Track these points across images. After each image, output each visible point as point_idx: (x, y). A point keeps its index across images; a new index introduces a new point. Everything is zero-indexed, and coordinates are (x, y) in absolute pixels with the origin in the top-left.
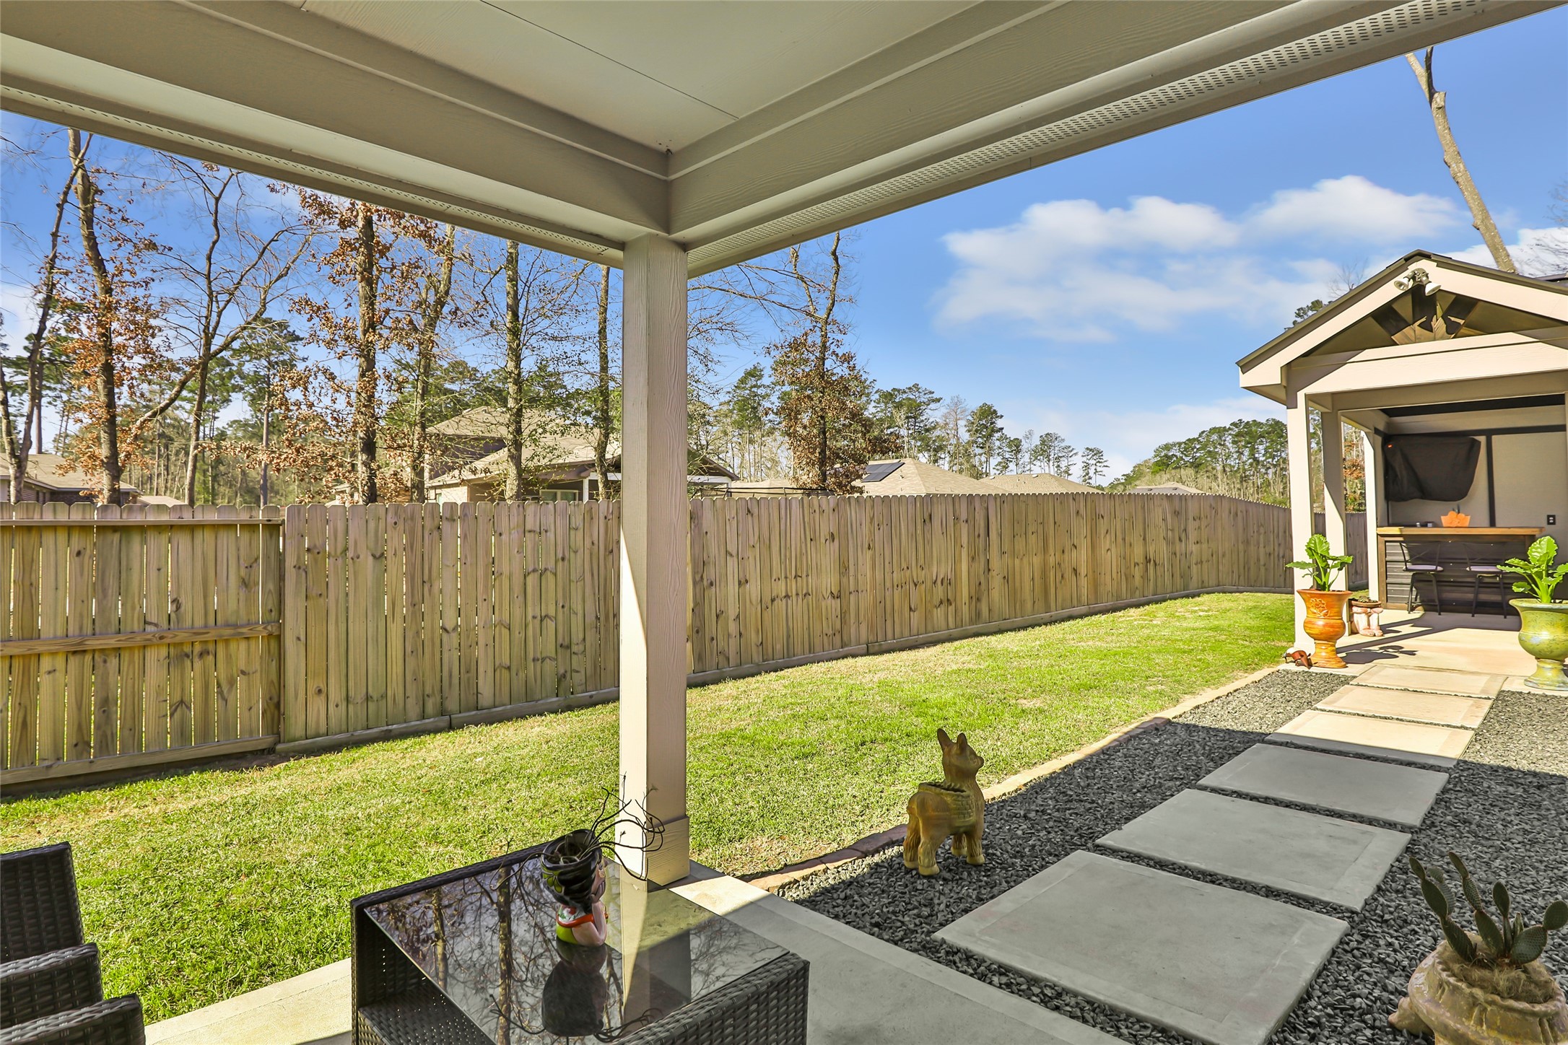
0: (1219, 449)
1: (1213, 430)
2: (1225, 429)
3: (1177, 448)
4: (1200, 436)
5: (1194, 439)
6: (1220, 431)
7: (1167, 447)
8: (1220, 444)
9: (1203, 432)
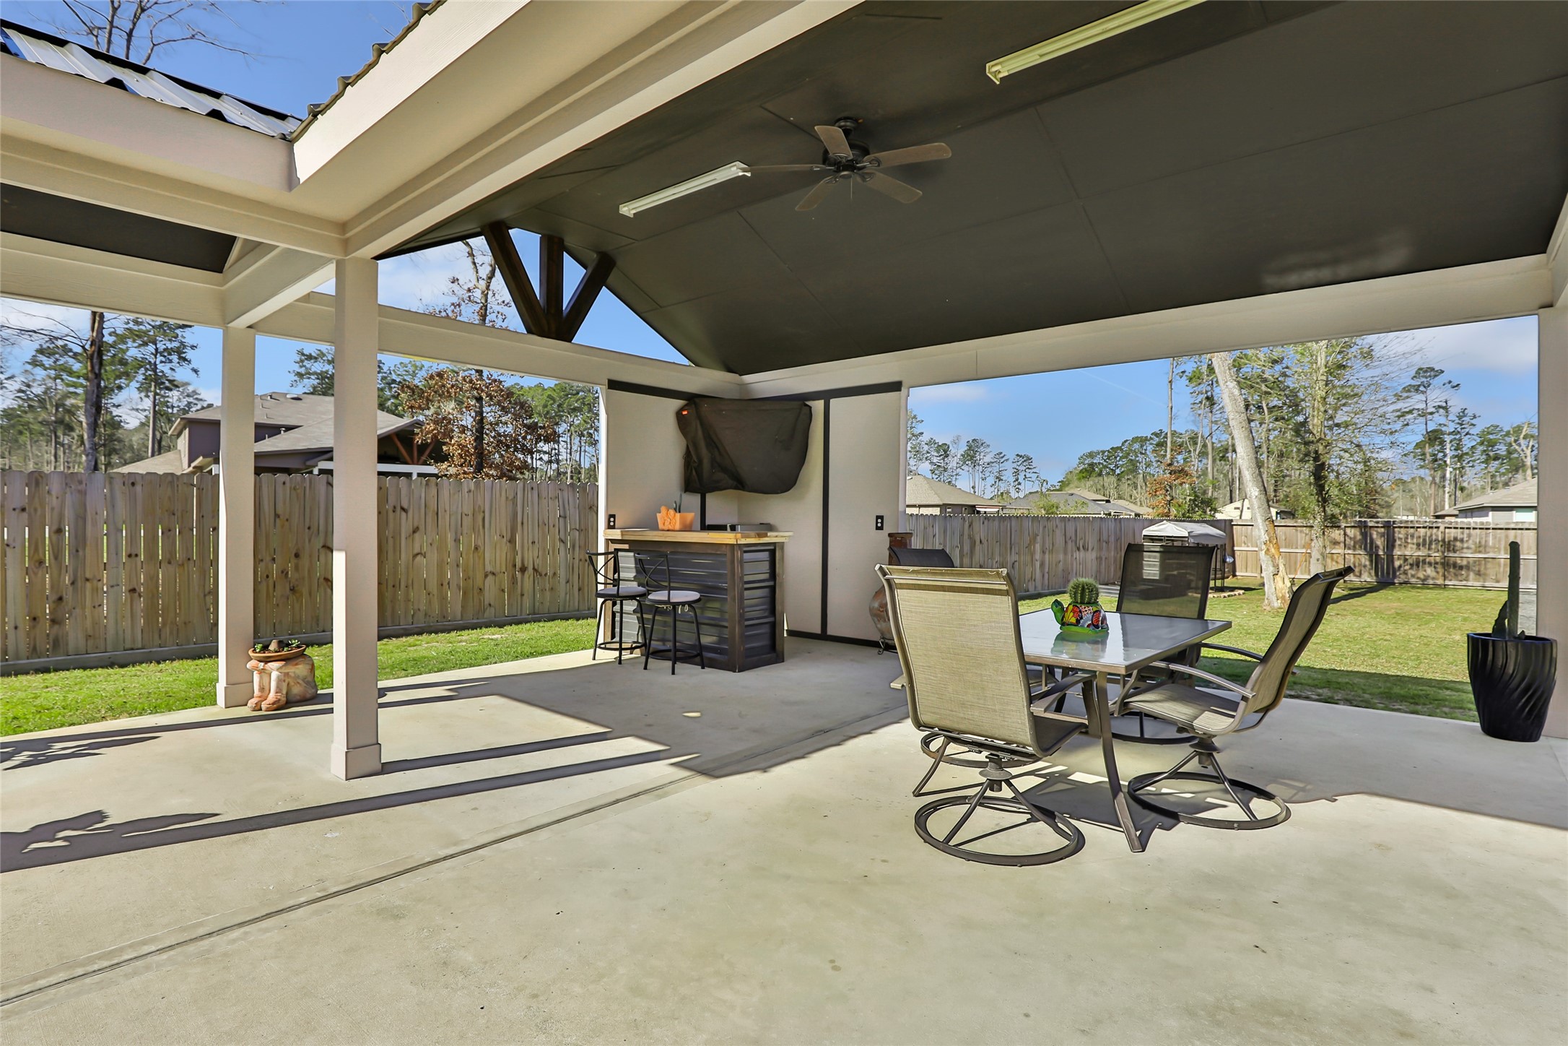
0: (1140, 458)
1: (1135, 440)
2: (1146, 439)
3: (1100, 456)
4: (1123, 444)
5: (1117, 448)
6: (1143, 440)
7: (1091, 455)
8: (1141, 453)
9: (1126, 441)
